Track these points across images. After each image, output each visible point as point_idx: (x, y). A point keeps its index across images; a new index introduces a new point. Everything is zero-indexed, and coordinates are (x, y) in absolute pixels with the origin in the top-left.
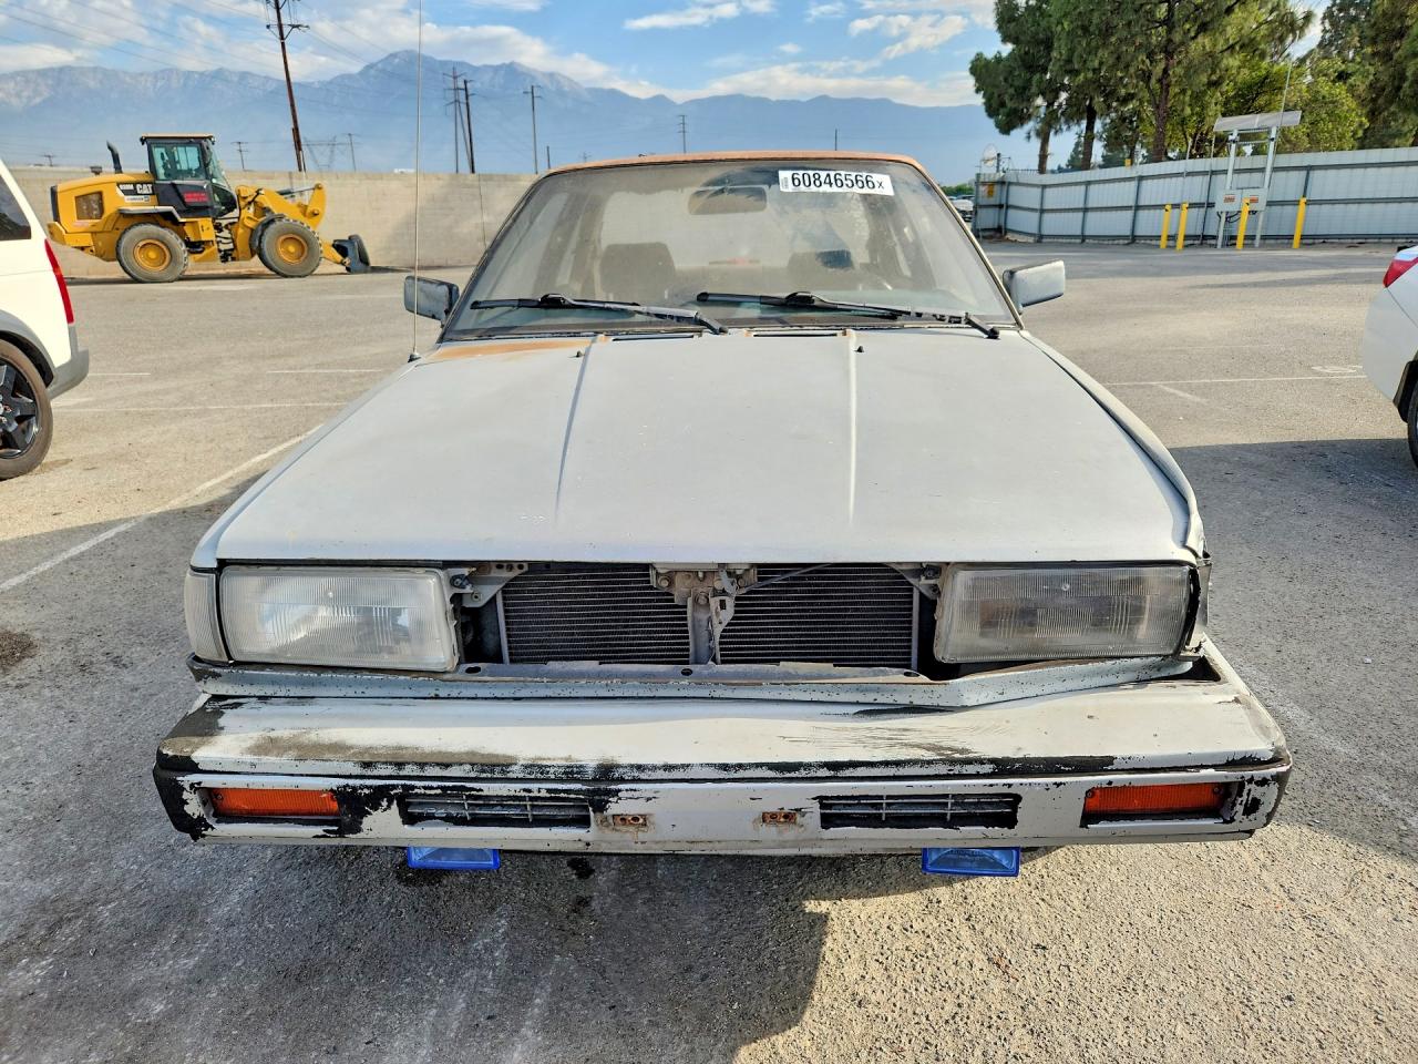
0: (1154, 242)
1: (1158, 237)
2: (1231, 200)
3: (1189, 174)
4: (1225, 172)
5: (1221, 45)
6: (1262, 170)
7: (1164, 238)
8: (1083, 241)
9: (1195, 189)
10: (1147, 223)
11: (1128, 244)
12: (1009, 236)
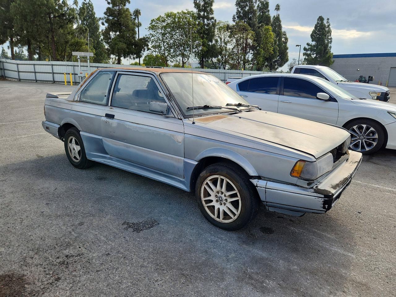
0: (63, 83)
1: (64, 82)
2: (82, 73)
3: (67, 65)
4: (78, 66)
5: (66, 32)
6: (87, 66)
7: (66, 82)
8: (37, 82)
9: (70, 70)
10: (58, 78)
11: (53, 83)
12: (7, 78)
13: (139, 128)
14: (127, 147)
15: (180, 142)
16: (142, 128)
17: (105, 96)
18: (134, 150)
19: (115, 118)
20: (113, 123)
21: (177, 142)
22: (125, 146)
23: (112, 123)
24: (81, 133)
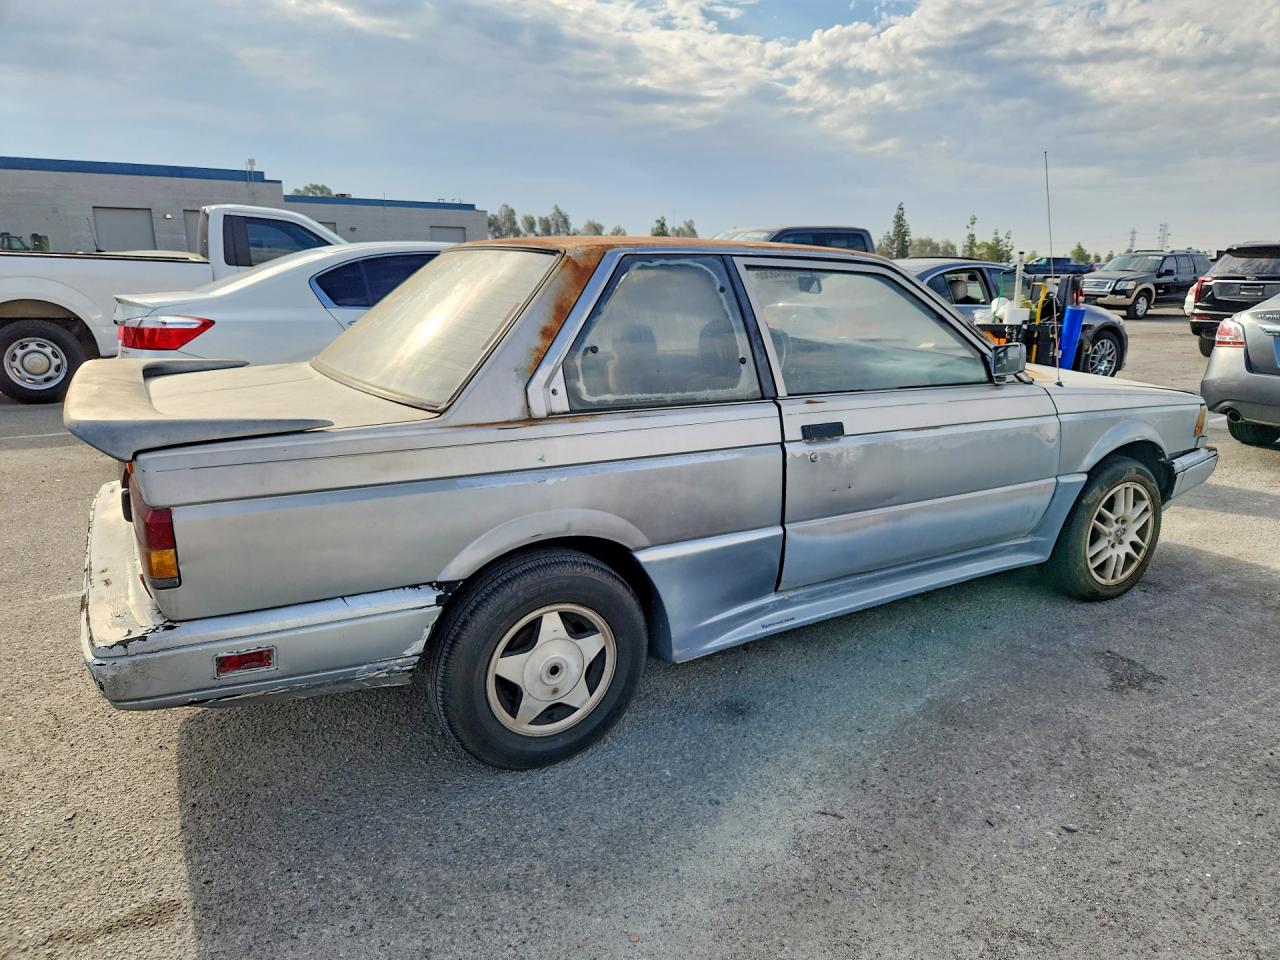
13: (945, 438)
14: (899, 516)
15: (1053, 440)
16: (953, 437)
17: (743, 361)
18: (924, 516)
19: (846, 433)
20: (845, 454)
21: (1046, 443)
22: (887, 518)
23: (842, 453)
24: (643, 557)
